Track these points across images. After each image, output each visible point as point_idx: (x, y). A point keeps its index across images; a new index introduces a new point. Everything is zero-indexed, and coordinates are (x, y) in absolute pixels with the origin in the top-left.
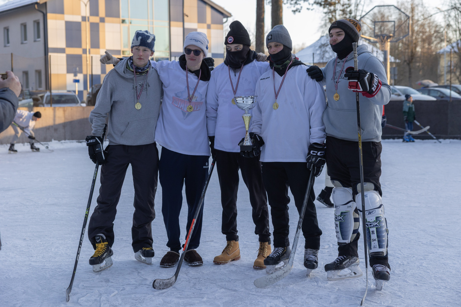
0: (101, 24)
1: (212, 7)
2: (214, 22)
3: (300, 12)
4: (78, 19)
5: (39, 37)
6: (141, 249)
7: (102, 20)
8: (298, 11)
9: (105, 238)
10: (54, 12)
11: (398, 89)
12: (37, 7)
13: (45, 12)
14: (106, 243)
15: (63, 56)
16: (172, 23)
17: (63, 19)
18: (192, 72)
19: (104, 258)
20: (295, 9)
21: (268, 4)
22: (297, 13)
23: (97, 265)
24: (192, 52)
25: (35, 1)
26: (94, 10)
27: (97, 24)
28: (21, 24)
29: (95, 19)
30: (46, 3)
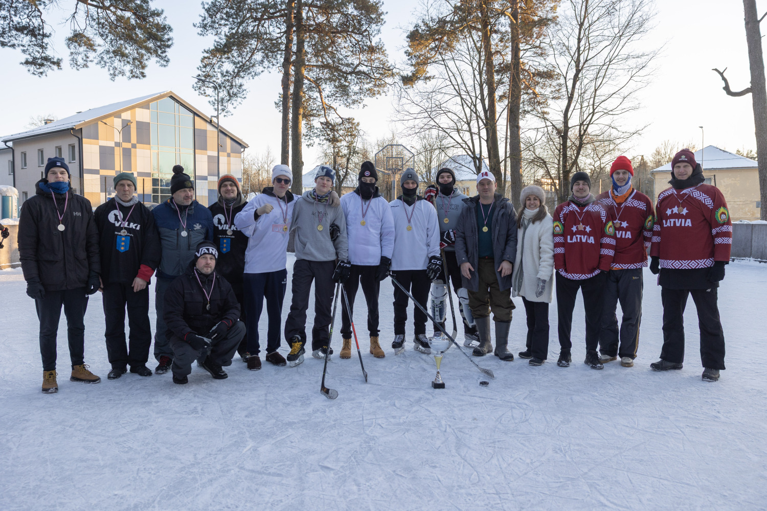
0: (133, 150)
1: (232, 139)
2: (233, 151)
3: (313, 146)
4: (112, 144)
5: (74, 159)
6: (322, 347)
7: (134, 146)
9: (300, 338)
10: (89, 137)
12: (73, 132)
13: (80, 137)
14: (301, 343)
15: (98, 177)
16: (197, 150)
17: (98, 144)
18: (281, 199)
19: (299, 356)
20: (308, 143)
22: (310, 147)
23: (294, 362)
24: (283, 181)
25: (70, 126)
26: (127, 137)
27: (130, 150)
28: (56, 147)
29: (127, 145)
30: (81, 129)
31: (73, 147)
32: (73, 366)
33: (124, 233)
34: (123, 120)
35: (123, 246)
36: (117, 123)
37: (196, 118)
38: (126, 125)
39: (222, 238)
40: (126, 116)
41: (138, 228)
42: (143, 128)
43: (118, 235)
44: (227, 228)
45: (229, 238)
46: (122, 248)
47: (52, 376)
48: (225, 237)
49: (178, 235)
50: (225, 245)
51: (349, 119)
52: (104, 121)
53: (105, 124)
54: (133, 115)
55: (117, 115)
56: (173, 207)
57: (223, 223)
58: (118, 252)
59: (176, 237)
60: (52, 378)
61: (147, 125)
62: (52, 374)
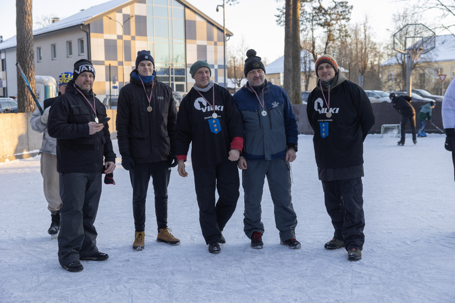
0: (132, 42)
1: (218, 28)
2: (219, 39)
4: (114, 37)
5: (83, 51)
7: (133, 38)
8: (304, 30)
10: (96, 32)
11: (377, 93)
12: (82, 27)
13: (88, 32)
15: (103, 67)
16: (187, 40)
17: (103, 37)
21: (278, 24)
25: (80, 23)
26: (127, 31)
27: (129, 42)
28: (67, 42)
29: (127, 38)
30: (89, 24)
31: (82, 42)
32: (158, 229)
33: (215, 116)
34: (124, 16)
35: (216, 129)
36: (119, 17)
37: (187, 10)
38: (127, 19)
39: (321, 122)
40: (126, 11)
41: (222, 110)
42: (141, 21)
43: (208, 119)
44: (326, 112)
45: (327, 122)
46: (216, 130)
47: (140, 236)
48: (324, 122)
49: (260, 115)
50: (324, 130)
51: (342, 3)
52: (108, 16)
53: (110, 18)
54: (132, 10)
55: (119, 10)
56: (250, 90)
57: (322, 107)
58: (213, 134)
59: (258, 119)
60: (140, 238)
61: (144, 18)
62: (141, 235)
